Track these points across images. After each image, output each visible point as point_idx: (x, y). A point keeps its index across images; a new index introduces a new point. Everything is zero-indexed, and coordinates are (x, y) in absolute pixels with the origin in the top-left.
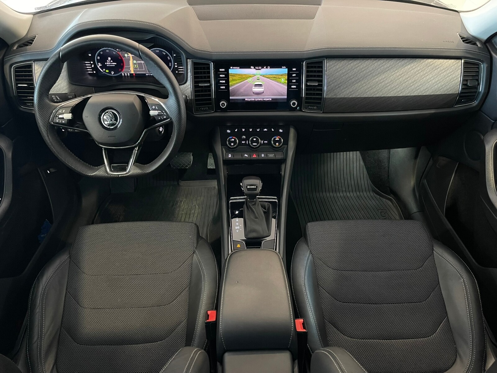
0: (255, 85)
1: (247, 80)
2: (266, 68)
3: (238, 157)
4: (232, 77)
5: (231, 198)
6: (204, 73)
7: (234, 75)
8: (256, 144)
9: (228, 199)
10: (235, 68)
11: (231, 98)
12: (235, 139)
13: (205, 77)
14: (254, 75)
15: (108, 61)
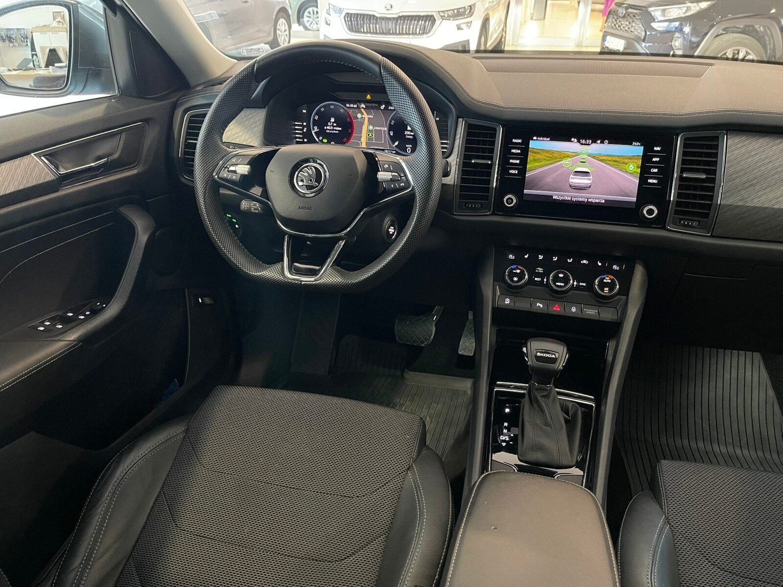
0: (575, 172)
1: (562, 162)
2: (600, 143)
3: (523, 305)
4: (534, 155)
5: (498, 382)
6: (484, 143)
7: (538, 151)
8: (562, 284)
9: (492, 384)
10: (541, 138)
11: (526, 191)
12: (522, 271)
13: (484, 150)
14: (577, 154)
15: (329, 123)
